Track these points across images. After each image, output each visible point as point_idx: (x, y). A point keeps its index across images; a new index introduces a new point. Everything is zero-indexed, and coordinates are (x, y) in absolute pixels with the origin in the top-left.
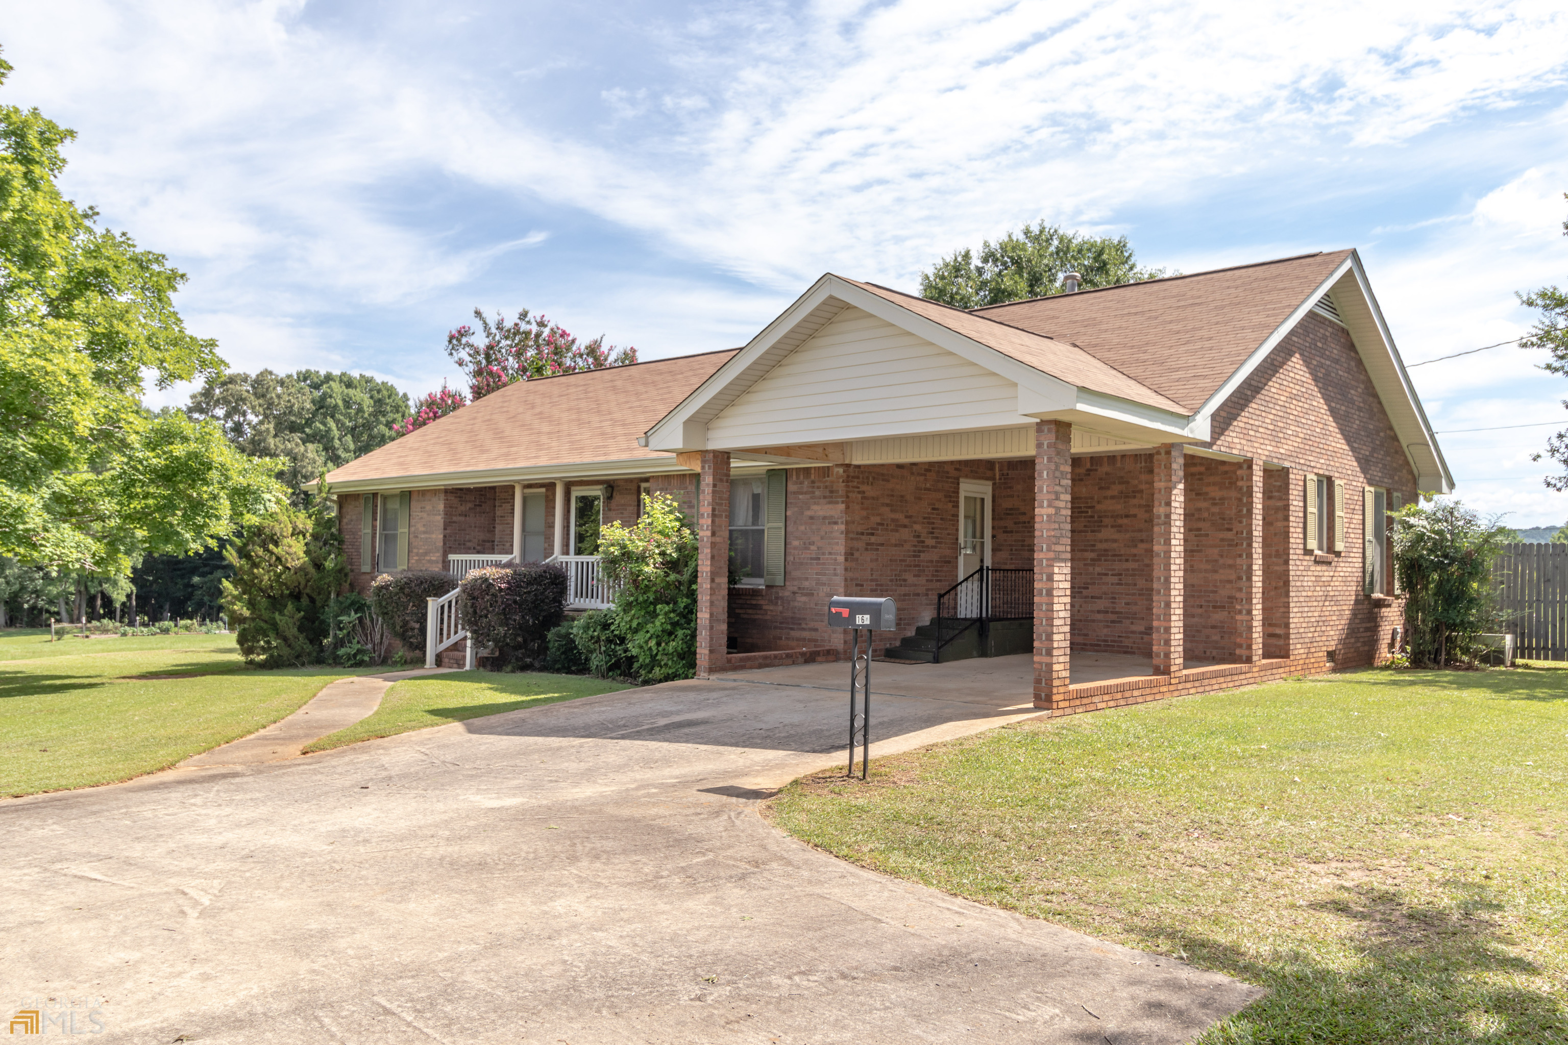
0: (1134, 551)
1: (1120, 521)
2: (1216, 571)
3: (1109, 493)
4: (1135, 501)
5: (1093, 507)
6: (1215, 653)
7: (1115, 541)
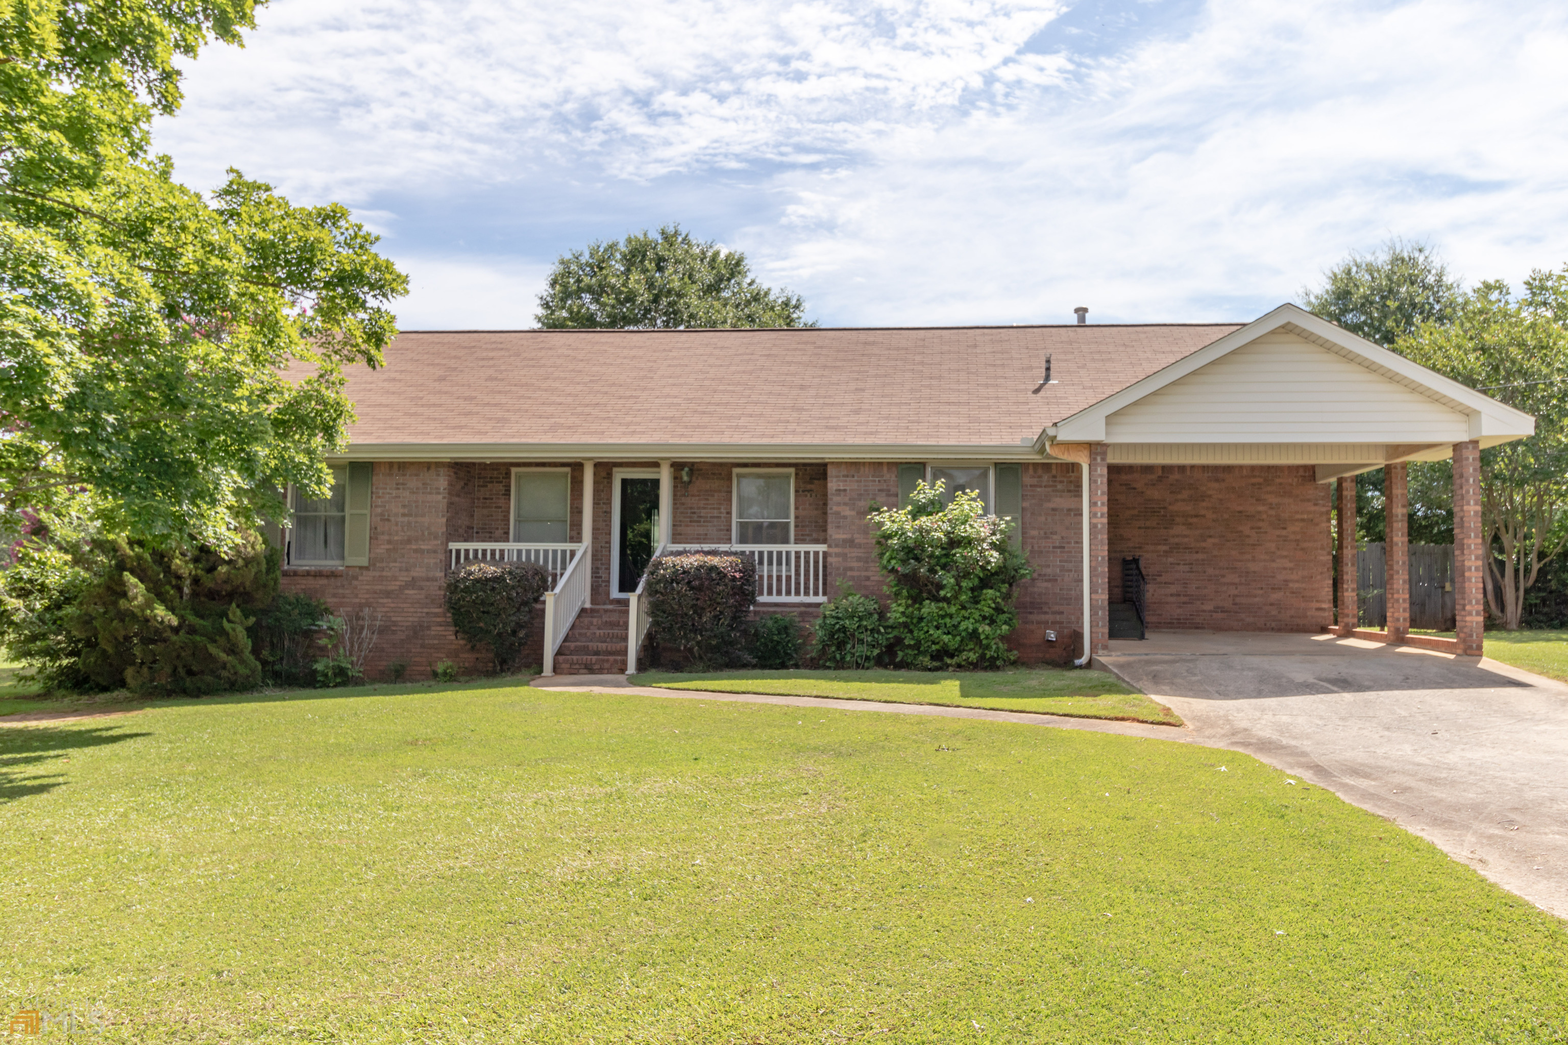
0: (1203, 544)
1: (1191, 520)
2: (1274, 561)
3: (1179, 497)
4: (1204, 504)
5: (1165, 508)
6: (1273, 624)
7: (1186, 536)
